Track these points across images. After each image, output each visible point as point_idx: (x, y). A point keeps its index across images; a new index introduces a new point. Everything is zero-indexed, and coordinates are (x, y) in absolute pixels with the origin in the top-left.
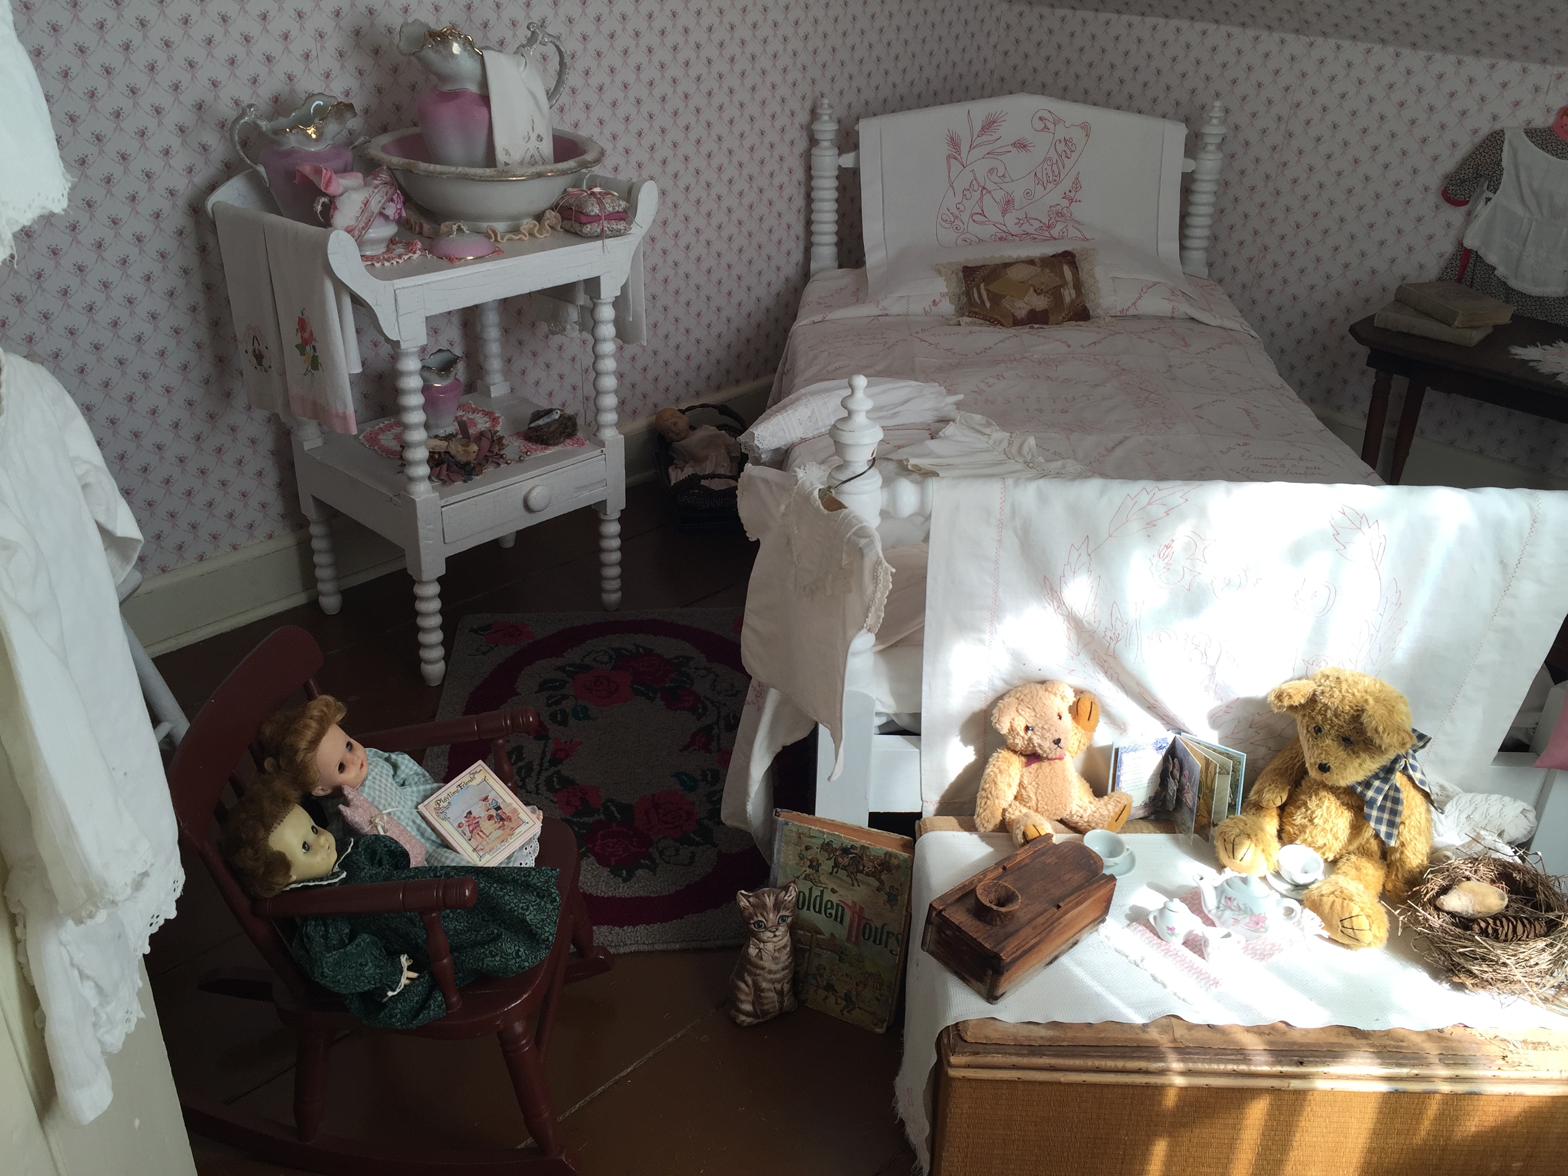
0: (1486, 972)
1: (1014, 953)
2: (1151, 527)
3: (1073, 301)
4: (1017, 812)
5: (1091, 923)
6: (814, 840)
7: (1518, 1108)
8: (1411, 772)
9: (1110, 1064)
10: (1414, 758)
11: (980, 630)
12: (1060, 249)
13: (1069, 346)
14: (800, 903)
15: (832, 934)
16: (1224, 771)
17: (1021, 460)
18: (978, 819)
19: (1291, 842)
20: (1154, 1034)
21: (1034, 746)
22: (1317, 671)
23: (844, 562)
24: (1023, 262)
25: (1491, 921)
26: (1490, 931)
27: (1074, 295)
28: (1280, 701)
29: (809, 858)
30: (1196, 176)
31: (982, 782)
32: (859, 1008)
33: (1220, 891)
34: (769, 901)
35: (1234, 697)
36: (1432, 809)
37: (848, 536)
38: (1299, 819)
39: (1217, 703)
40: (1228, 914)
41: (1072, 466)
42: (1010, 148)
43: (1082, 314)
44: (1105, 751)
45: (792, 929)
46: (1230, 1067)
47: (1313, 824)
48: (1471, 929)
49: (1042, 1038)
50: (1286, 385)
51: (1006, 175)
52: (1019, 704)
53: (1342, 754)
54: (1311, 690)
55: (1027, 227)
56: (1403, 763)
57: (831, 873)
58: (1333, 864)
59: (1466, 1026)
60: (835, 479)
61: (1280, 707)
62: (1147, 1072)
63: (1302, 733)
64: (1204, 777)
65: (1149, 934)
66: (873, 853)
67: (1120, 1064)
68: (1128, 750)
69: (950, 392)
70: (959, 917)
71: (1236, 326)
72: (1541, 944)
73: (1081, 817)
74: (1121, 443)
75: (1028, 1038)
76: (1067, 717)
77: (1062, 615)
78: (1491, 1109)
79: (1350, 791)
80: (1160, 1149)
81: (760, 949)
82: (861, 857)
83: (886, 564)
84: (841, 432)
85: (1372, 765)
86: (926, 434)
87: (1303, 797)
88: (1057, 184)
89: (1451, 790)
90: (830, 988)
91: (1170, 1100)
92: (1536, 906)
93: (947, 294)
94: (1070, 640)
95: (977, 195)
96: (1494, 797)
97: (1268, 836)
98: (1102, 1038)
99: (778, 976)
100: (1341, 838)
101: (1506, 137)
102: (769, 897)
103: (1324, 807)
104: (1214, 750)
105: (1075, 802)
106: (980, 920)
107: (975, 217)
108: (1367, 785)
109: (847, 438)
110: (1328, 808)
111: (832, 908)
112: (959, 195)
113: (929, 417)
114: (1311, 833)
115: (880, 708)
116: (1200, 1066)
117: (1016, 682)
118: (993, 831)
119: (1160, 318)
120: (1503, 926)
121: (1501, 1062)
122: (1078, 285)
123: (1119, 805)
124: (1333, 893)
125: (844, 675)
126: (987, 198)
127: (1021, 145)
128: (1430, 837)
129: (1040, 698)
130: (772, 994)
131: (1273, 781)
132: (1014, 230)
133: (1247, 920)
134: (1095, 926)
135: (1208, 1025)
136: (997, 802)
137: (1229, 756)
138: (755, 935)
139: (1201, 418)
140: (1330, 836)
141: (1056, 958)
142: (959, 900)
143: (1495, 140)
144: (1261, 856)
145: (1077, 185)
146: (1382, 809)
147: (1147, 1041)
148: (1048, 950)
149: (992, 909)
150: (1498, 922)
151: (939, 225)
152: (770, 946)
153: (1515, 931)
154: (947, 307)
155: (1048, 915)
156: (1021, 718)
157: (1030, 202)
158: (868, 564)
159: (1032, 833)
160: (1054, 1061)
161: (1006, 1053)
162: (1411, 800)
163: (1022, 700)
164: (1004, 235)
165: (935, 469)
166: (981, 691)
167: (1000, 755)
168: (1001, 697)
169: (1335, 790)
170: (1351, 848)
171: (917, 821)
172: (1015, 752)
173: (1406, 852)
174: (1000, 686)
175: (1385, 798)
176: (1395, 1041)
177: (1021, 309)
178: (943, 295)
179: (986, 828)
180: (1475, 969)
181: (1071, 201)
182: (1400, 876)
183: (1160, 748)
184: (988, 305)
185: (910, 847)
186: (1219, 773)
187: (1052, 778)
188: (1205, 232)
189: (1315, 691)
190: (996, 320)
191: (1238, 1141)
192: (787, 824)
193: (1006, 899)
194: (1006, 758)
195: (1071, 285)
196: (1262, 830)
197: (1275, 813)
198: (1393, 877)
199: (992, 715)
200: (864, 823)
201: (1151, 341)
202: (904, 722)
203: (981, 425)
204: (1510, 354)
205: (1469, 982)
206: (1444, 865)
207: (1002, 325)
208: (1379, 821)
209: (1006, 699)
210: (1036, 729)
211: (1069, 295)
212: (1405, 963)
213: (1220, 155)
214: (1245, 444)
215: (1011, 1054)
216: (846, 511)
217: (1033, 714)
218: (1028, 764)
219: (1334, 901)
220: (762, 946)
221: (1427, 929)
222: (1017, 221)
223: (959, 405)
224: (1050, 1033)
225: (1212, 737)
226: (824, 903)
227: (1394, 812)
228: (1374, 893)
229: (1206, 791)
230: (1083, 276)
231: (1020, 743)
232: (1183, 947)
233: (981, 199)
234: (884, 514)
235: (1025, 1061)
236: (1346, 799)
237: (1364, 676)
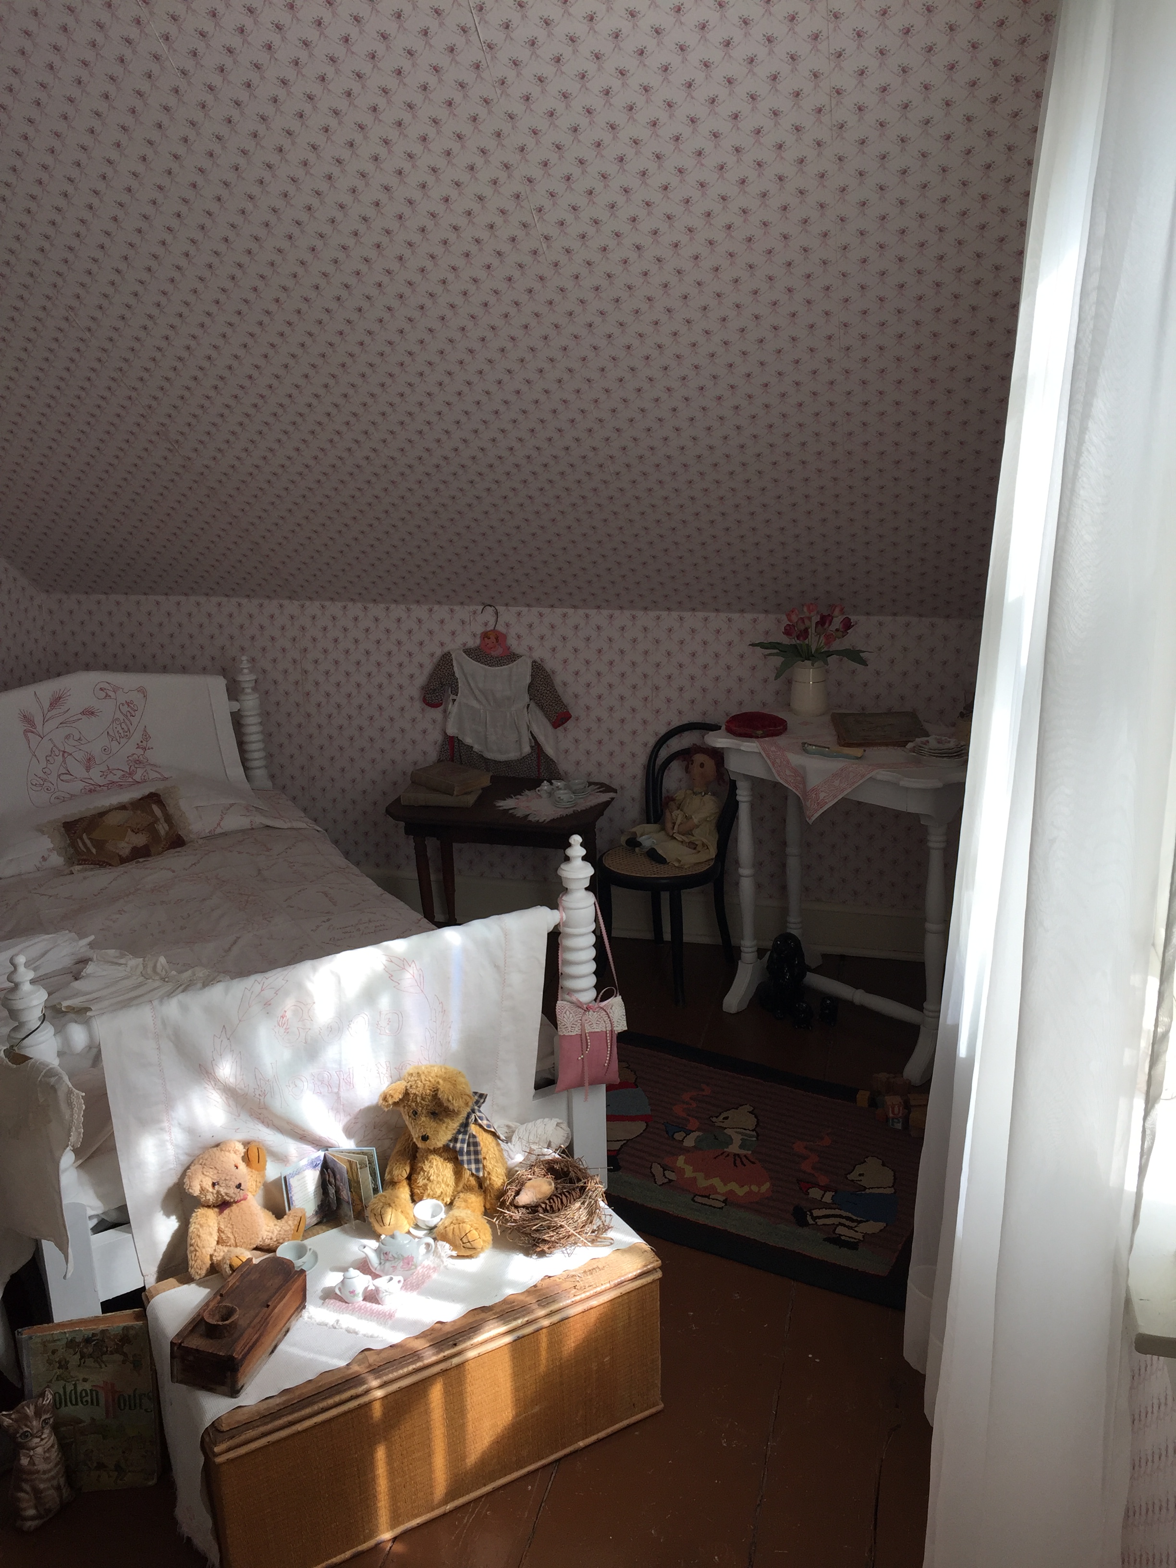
0: (553, 1236)
1: (243, 1350)
2: (268, 1006)
3: (167, 833)
4: (221, 1253)
5: (295, 1311)
6: (58, 1343)
7: (593, 1316)
8: (480, 1121)
9: (331, 1401)
10: (480, 1111)
11: (159, 1121)
12: (146, 792)
13: (174, 872)
14: (57, 1404)
15: (93, 1419)
16: (363, 1165)
17: (157, 978)
18: (193, 1270)
19: (421, 1200)
20: (356, 1368)
21: (223, 1196)
22: (405, 1072)
23: (41, 1100)
24: (116, 809)
25: (547, 1202)
26: (548, 1208)
27: (167, 828)
28: (387, 1101)
29: (57, 1360)
30: (243, 713)
31: (189, 1239)
32: (129, 1471)
33: (378, 1251)
34: (30, 1411)
35: (357, 1110)
36: (500, 1142)
37: (39, 1079)
38: (421, 1181)
39: (348, 1118)
40: (388, 1264)
41: (201, 972)
42: (80, 716)
43: (178, 842)
44: (277, 1182)
45: (55, 1429)
46: (411, 1368)
47: (430, 1181)
48: (537, 1211)
49: (277, 1405)
50: (351, 865)
51: (82, 738)
52: (203, 1168)
53: (434, 1124)
54: (404, 1087)
55: (111, 777)
56: (473, 1117)
57: (79, 1366)
58: (450, 1205)
59: (550, 1277)
60: (15, 1038)
61: (388, 1106)
62: (357, 1397)
63: (406, 1118)
64: (351, 1176)
65: (339, 1303)
66: (113, 1333)
67: (337, 1399)
68: (293, 1176)
69: (82, 935)
70: (196, 1342)
71: (304, 825)
72: (578, 1205)
73: (271, 1239)
74: (235, 942)
75: (268, 1409)
76: (242, 1166)
77: (219, 1089)
78: (578, 1325)
79: (446, 1148)
80: (381, 1453)
81: (31, 1457)
82: (103, 1341)
83: (77, 1091)
84: (13, 1002)
85: (454, 1125)
86: (69, 977)
87: (420, 1165)
88: (129, 738)
89: (513, 1126)
90: (101, 1466)
91: (377, 1411)
92: (571, 1181)
93: (53, 849)
94: (230, 1106)
95: (60, 758)
96: (539, 1121)
97: (403, 1201)
98: (320, 1386)
99: (52, 1473)
100: (451, 1184)
101: (453, 656)
102: (29, 1408)
103: (434, 1167)
104: (354, 1153)
105: (263, 1229)
106: (212, 1338)
107: (63, 777)
108: (455, 1140)
109: (19, 1005)
110: (437, 1166)
111: (87, 1395)
112: (43, 764)
113: (67, 962)
114: (431, 1188)
115: (91, 1212)
116: (391, 1376)
117: (197, 1152)
118: (206, 1275)
119: (243, 831)
120: (554, 1202)
121: (574, 1291)
122: (168, 819)
123: (297, 1218)
124: (452, 1223)
125: (60, 1192)
126: (69, 759)
127: (89, 712)
128: (504, 1162)
129: (219, 1158)
130: (51, 1492)
131: (397, 1161)
132: (101, 781)
133: (401, 1264)
134: (299, 1313)
135: (391, 1346)
136: (204, 1251)
137: (363, 1153)
138: (23, 1446)
139: (291, 907)
140: (443, 1186)
141: (275, 1347)
142: (192, 1331)
143: (446, 660)
144: (402, 1217)
145: (146, 736)
146: (468, 1153)
147: (351, 1374)
148: (267, 1342)
149: (219, 1325)
150: (551, 1201)
151: (30, 789)
152: (39, 1450)
153: (562, 1202)
154: (57, 860)
155: (261, 1315)
156: (207, 1178)
157: (109, 756)
158: (61, 1095)
159: (237, 1263)
160: (290, 1418)
161: (254, 1428)
162: (484, 1140)
163: (205, 1164)
164: (92, 787)
165: (86, 1005)
166: (171, 1169)
167: (198, 1213)
168: (188, 1168)
169: (436, 1151)
170: (459, 1189)
171: (143, 1294)
172: (209, 1207)
173: (492, 1178)
174: (185, 1159)
175: (468, 1145)
176: (509, 1304)
177: (124, 847)
178: (50, 850)
179: (200, 1275)
180: (546, 1237)
181: (145, 749)
182: (492, 1196)
183: (316, 1165)
184: (94, 851)
185: (143, 1316)
186: (361, 1168)
187: (241, 1216)
188: (261, 754)
189: (406, 1087)
190: (104, 862)
191: (432, 1422)
192: (31, 1338)
193: (228, 1313)
194: (203, 1214)
195: (162, 820)
196: (397, 1197)
197: (405, 1183)
198: (489, 1198)
199: (184, 1183)
200: (98, 1311)
201: (239, 853)
202: (112, 1217)
203: (116, 957)
204: (495, 806)
205: (545, 1248)
206: (515, 1177)
207: (110, 865)
208: (469, 1162)
209: (192, 1168)
210: (220, 1183)
211: (162, 828)
212: (508, 1253)
213: (257, 695)
214: (328, 920)
215: (258, 1426)
216: (32, 1060)
217: (215, 1171)
218: (221, 1212)
219: (454, 1228)
220: (32, 1453)
221: (512, 1222)
222: (102, 773)
223: (91, 945)
224: (284, 1398)
225: (349, 1144)
226: (78, 1394)
227: (477, 1153)
228: (479, 1213)
229: (354, 1185)
230: (171, 810)
231: (211, 1198)
232: (365, 1302)
233: (64, 761)
234: (60, 1054)
235: (270, 1427)
236: (445, 1155)
237: (434, 1067)
